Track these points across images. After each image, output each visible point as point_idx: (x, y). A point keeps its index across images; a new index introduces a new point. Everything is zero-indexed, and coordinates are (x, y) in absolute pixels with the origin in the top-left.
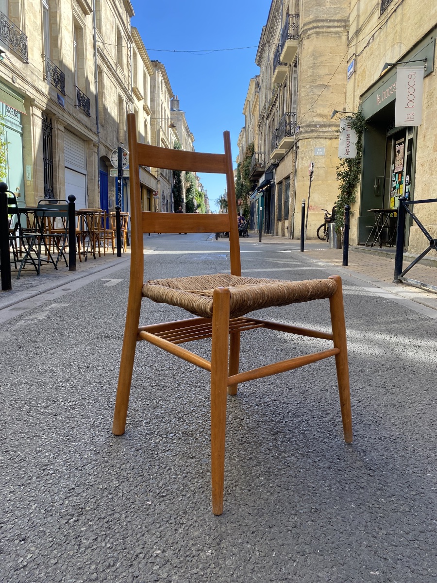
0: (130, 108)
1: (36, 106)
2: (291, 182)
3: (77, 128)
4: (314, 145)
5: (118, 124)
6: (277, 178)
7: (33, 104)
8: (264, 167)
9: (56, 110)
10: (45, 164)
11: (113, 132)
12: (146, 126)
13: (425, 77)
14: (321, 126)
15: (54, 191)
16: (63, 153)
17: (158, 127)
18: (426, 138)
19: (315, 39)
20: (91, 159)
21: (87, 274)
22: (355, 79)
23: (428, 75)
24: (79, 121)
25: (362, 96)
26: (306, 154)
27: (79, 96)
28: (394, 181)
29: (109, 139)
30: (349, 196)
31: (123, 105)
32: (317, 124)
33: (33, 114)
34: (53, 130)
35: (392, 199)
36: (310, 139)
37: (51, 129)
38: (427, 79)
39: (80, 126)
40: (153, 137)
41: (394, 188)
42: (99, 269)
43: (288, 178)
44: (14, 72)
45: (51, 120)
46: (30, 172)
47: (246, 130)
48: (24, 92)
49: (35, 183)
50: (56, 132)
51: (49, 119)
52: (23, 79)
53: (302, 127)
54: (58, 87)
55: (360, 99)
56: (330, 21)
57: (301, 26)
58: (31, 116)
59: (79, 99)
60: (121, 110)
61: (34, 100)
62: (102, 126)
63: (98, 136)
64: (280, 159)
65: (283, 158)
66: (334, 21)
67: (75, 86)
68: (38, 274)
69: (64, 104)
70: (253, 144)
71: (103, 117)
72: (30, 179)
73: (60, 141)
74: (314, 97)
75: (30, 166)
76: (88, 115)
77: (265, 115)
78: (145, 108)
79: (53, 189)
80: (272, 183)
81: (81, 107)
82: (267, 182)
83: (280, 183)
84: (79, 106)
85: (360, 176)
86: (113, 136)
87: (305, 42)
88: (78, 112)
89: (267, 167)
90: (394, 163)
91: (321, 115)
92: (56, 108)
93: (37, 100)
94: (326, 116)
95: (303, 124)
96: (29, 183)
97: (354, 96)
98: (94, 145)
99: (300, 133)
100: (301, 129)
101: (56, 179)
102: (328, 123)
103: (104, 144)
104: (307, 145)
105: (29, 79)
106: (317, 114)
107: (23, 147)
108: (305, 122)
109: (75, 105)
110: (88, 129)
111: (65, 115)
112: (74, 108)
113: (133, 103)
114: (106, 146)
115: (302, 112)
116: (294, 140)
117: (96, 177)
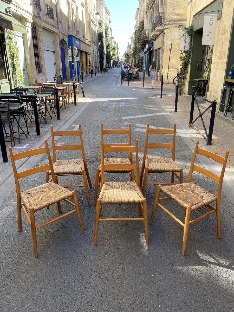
0: (74, 6)
1: (28, 22)
2: (161, 52)
3: (48, 27)
4: (173, 32)
5: (68, 18)
6: (155, 47)
7: (26, 21)
8: (149, 38)
9: (38, 21)
10: (34, 51)
11: (66, 24)
12: (83, 14)
13: (218, 20)
14: (178, 21)
15: (40, 64)
16: (43, 43)
17: (89, 13)
18: (216, 51)
20: (56, 42)
21: (65, 122)
22: (191, 5)
23: (219, 19)
24: (48, 23)
25: (194, 16)
26: (169, 37)
27: (47, 9)
28: (207, 63)
29: (64, 29)
30: (185, 69)
31: (70, 6)
32: (175, 19)
33: (27, 27)
34: (37, 32)
35: (205, 72)
36: (171, 29)
37: (36, 31)
38: (219, 21)
39: (49, 26)
40: (87, 19)
41: (206, 67)
42: (69, 117)
43: (160, 49)
44: (17, 6)
45: (35, 26)
46: (28, 57)
47: (140, 10)
48: (22, 15)
49: (31, 63)
50: (38, 33)
51: (34, 26)
52: (21, 9)
53: (168, 21)
54: (37, 7)
55: (193, 17)
58: (26, 28)
59: (48, 11)
60: (69, 9)
61: (27, 19)
62: (60, 22)
63: (58, 29)
64: (155, 38)
65: (158, 36)
67: (45, 3)
68: (46, 123)
69: (41, 16)
70: (143, 21)
71: (60, 17)
72: (29, 61)
73: (41, 37)
74: (174, 3)
75: (28, 55)
76: (53, 18)
77: (149, 6)
78: (81, 4)
79: (39, 64)
80: (152, 49)
81: (49, 15)
82: (149, 48)
83: (156, 50)
84: (48, 15)
85: (190, 60)
86: (66, 26)
88: (48, 18)
89: (150, 38)
90: (207, 54)
91: (177, 14)
92: (37, 20)
93: (28, 18)
94: (180, 15)
95: (168, 20)
96: (28, 63)
97: (190, 15)
98: (57, 35)
99: (166, 25)
100: (167, 23)
101: (40, 58)
102: (182, 19)
103: (62, 33)
104: (169, 32)
105: (24, 8)
106: (176, 14)
107: (24, 45)
108: (169, 18)
109: (46, 15)
110: (53, 26)
111: (42, 22)
112: (45, 17)
113: (75, 3)
114: (63, 33)
115: (168, 12)
116: (163, 28)
117: (59, 53)
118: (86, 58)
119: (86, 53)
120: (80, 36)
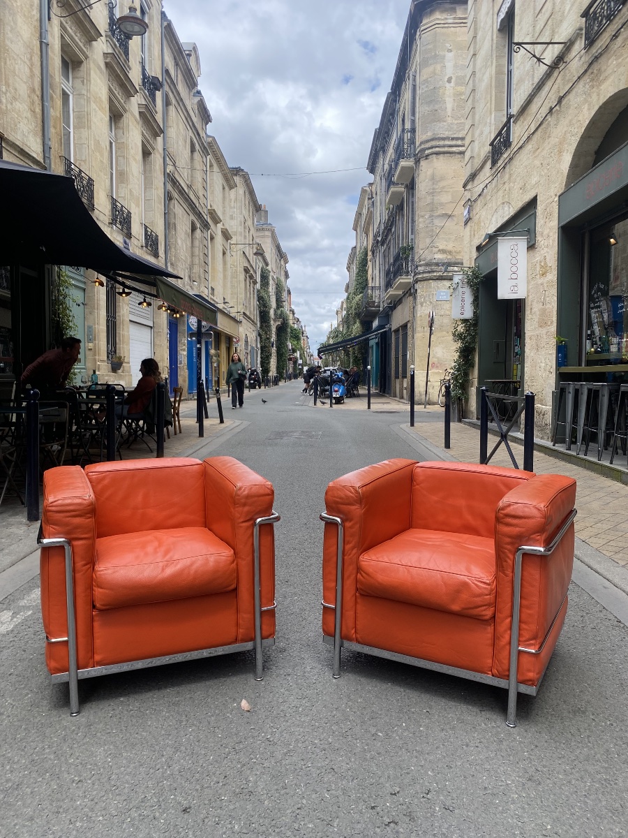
0: (206, 236)
2: (409, 333)
4: (436, 288)
5: (191, 259)
6: (394, 324)
10: (108, 321)
11: (184, 270)
12: (224, 254)
13: (528, 250)
14: (444, 265)
15: (117, 351)
16: (128, 305)
17: (240, 252)
18: (533, 311)
19: (435, 160)
22: (471, 227)
23: (531, 247)
25: (479, 248)
26: (427, 299)
27: (146, 234)
28: (516, 345)
31: (196, 234)
32: (439, 262)
35: (515, 366)
36: (431, 281)
38: (530, 251)
40: (234, 265)
41: (517, 354)
43: (405, 326)
46: (92, 333)
49: (97, 345)
53: (420, 266)
54: (124, 230)
55: (476, 251)
56: (453, 139)
57: (417, 144)
59: (146, 238)
60: (194, 240)
62: (172, 264)
64: (395, 304)
65: (400, 299)
66: (457, 139)
67: (142, 223)
69: (130, 248)
71: (173, 254)
72: (92, 341)
74: (435, 230)
76: (156, 255)
77: (380, 239)
78: (223, 233)
79: (115, 350)
80: (387, 329)
81: (149, 248)
83: (397, 331)
84: (146, 247)
86: (184, 274)
87: (423, 163)
88: (145, 254)
89: (381, 305)
90: (515, 325)
91: (443, 251)
94: (450, 252)
95: (422, 262)
96: (90, 346)
97: (471, 245)
99: (419, 273)
100: (419, 268)
101: (120, 337)
102: (453, 260)
104: (426, 288)
106: (439, 250)
108: (425, 259)
109: (142, 246)
112: (140, 250)
113: (208, 229)
115: (421, 247)
116: (411, 281)
117: (165, 330)
118: (229, 349)
119: (229, 339)
120: (215, 298)
